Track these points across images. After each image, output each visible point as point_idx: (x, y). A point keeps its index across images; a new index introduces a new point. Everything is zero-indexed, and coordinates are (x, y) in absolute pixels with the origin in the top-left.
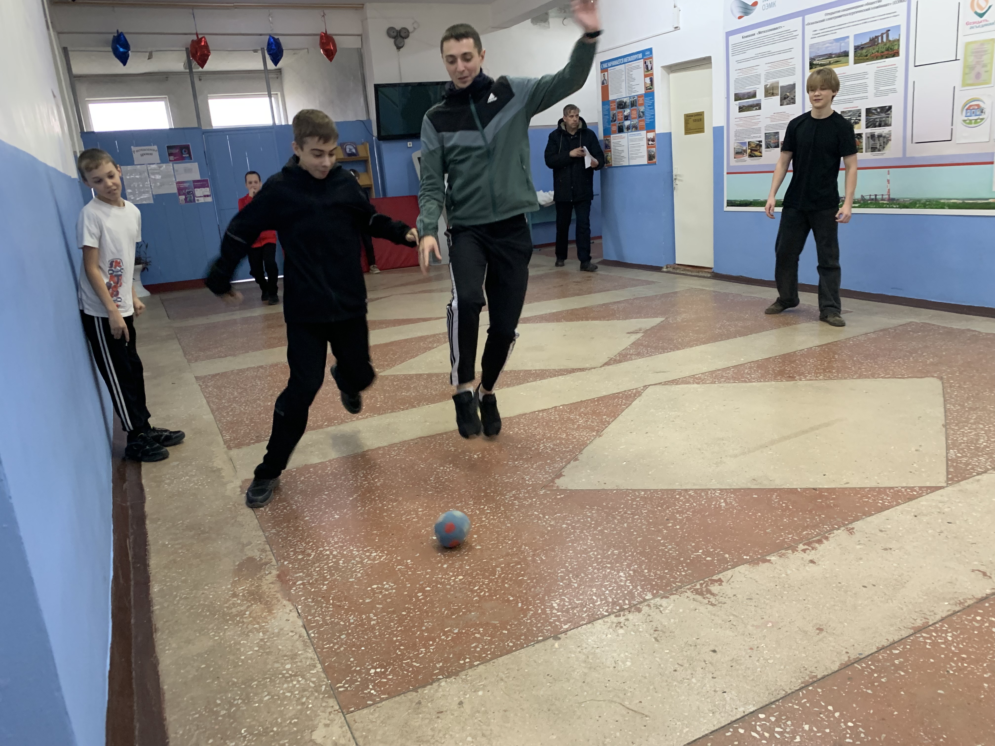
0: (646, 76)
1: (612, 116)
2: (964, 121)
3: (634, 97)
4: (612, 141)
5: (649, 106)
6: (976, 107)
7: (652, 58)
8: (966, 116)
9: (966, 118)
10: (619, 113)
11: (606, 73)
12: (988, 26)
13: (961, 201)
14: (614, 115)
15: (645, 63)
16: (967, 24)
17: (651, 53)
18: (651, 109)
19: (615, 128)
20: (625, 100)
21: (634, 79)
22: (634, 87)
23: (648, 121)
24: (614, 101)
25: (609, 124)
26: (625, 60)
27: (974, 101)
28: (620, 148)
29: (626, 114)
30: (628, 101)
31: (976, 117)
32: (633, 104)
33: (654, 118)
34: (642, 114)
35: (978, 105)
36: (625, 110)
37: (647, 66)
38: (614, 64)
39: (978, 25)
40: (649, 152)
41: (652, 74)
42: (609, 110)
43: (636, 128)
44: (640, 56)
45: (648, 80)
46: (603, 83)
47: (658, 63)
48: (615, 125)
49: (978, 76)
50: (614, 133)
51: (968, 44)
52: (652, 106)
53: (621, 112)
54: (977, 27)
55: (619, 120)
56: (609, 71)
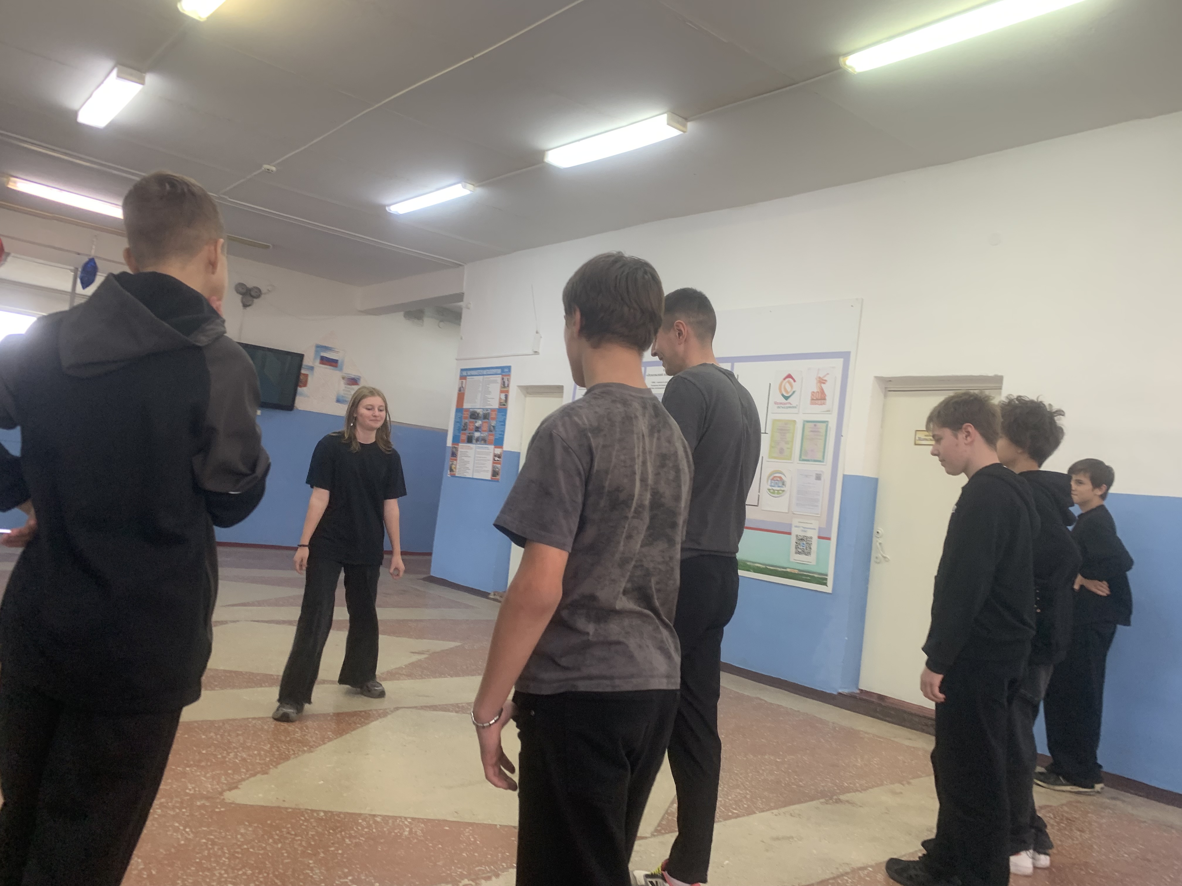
0: (502, 392)
1: (463, 424)
2: (769, 490)
3: (487, 410)
4: (460, 450)
5: (500, 422)
6: (779, 479)
7: (509, 375)
8: (771, 486)
9: (770, 488)
10: (470, 422)
11: (464, 381)
12: (791, 409)
13: (764, 567)
14: (466, 424)
15: (503, 379)
16: (776, 403)
17: (510, 371)
18: (502, 425)
19: (464, 437)
20: (478, 411)
21: (490, 393)
22: (489, 400)
23: (498, 436)
24: (467, 410)
25: (459, 433)
26: (485, 372)
27: (776, 473)
28: (466, 459)
29: (477, 425)
30: (481, 413)
31: (778, 489)
32: (486, 417)
33: (503, 435)
34: (492, 428)
35: (780, 477)
36: (477, 421)
37: (504, 382)
38: (472, 374)
39: (783, 406)
40: (493, 467)
41: (508, 392)
42: (461, 418)
43: (484, 441)
44: (499, 371)
45: (503, 396)
46: (460, 390)
47: (515, 381)
48: (464, 434)
49: (781, 451)
50: (463, 442)
51: (775, 421)
52: (503, 423)
53: (472, 422)
54: (783, 408)
55: (470, 430)
56: (468, 380)
